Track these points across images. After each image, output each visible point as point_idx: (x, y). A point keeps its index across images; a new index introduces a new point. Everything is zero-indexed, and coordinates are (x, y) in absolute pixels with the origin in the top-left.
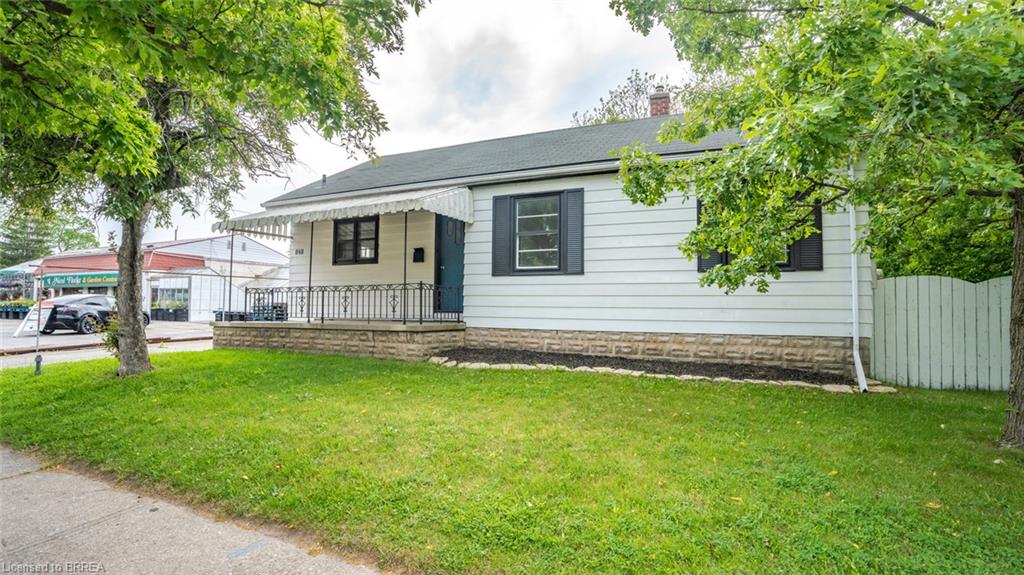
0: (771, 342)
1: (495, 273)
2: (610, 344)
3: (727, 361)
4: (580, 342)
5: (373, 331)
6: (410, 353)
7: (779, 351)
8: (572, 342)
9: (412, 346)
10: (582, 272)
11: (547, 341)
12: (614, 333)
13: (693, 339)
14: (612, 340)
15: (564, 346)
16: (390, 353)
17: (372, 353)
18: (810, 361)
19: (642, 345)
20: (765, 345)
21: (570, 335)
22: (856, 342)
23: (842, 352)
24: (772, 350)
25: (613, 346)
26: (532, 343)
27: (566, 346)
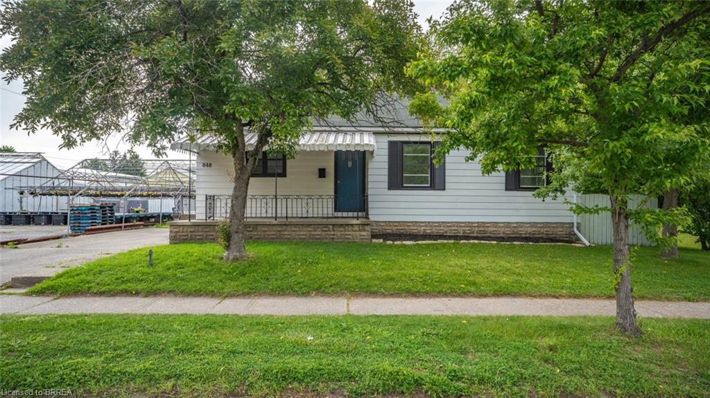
0: (539, 225)
1: (389, 188)
2: (459, 229)
3: (519, 235)
4: (442, 228)
5: (333, 225)
6: (362, 237)
7: (542, 230)
8: (437, 228)
9: (364, 233)
10: (444, 189)
11: (423, 228)
12: (461, 223)
13: (502, 225)
14: (461, 226)
15: (434, 230)
16: (346, 238)
17: (333, 239)
18: (556, 234)
19: (476, 228)
20: (536, 227)
21: (437, 224)
22: (575, 225)
23: (569, 230)
24: (539, 229)
25: (461, 230)
26: (415, 230)
27: (435, 231)
